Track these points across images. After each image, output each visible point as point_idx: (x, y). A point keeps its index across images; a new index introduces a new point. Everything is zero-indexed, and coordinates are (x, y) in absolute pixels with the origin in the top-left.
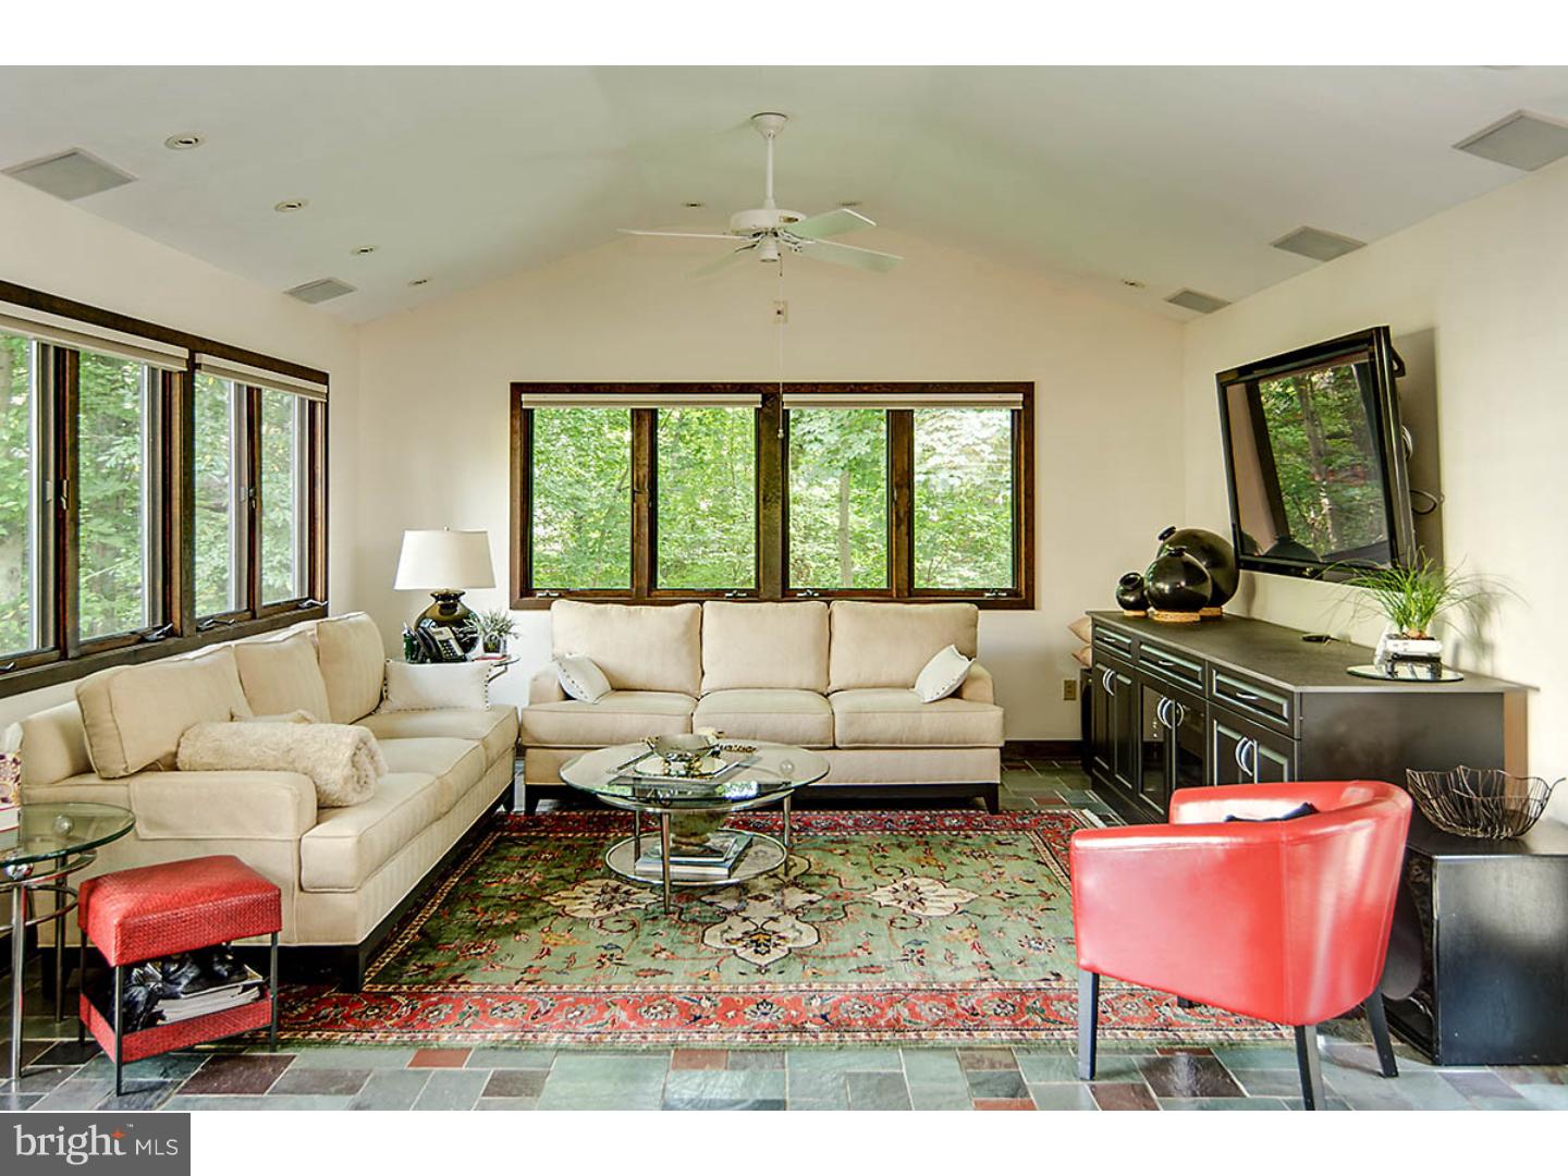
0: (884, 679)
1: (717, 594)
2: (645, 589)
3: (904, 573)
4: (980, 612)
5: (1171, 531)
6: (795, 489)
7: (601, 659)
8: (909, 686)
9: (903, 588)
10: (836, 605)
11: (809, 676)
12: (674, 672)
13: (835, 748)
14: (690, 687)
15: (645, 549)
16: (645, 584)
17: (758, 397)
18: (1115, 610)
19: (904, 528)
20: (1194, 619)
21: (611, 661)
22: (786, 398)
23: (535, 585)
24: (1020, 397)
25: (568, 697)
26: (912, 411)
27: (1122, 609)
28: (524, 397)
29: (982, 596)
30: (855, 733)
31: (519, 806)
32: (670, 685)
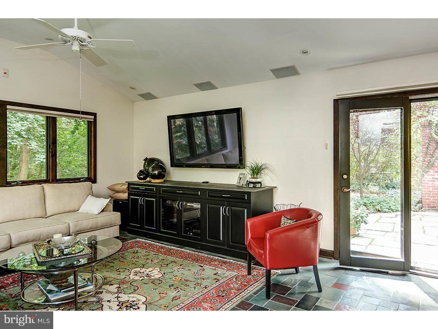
4: (93, 184)
5: (146, 158)
18: (137, 180)
20: (162, 181)
24: (93, 117)
26: (56, 118)
27: (139, 180)
29: (80, 180)
30: (78, 228)
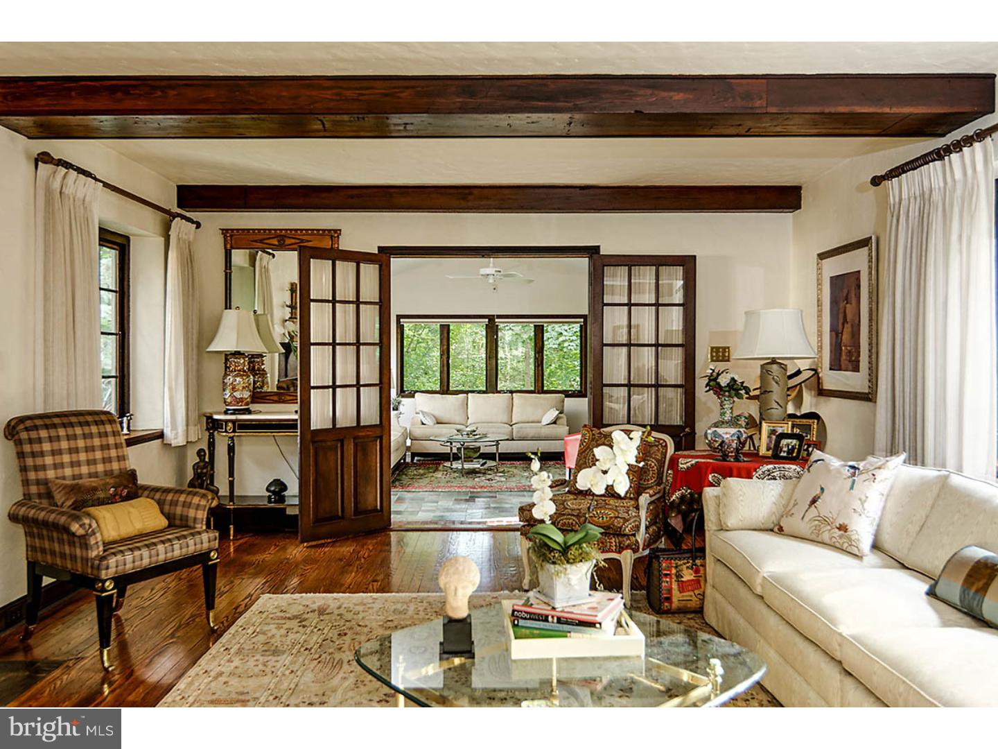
0: (531, 420)
1: (473, 392)
2: (445, 390)
3: (540, 385)
4: (566, 397)
6: (501, 354)
7: (433, 413)
8: (540, 422)
9: (540, 389)
10: (514, 394)
11: (505, 419)
12: (458, 418)
13: (513, 440)
14: (464, 423)
15: (445, 375)
16: (445, 388)
17: (487, 320)
19: (540, 368)
21: (436, 413)
22: (497, 320)
23: (405, 389)
24: (582, 320)
25: (423, 424)
26: (544, 325)
28: (402, 320)
29: (568, 393)
30: (520, 434)
31: (408, 460)
32: (457, 422)
